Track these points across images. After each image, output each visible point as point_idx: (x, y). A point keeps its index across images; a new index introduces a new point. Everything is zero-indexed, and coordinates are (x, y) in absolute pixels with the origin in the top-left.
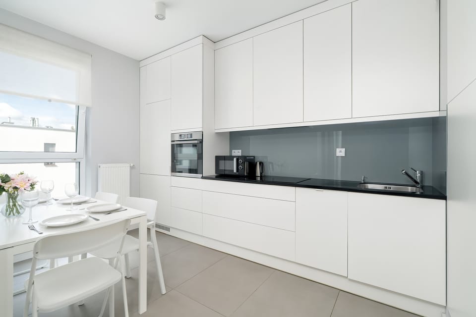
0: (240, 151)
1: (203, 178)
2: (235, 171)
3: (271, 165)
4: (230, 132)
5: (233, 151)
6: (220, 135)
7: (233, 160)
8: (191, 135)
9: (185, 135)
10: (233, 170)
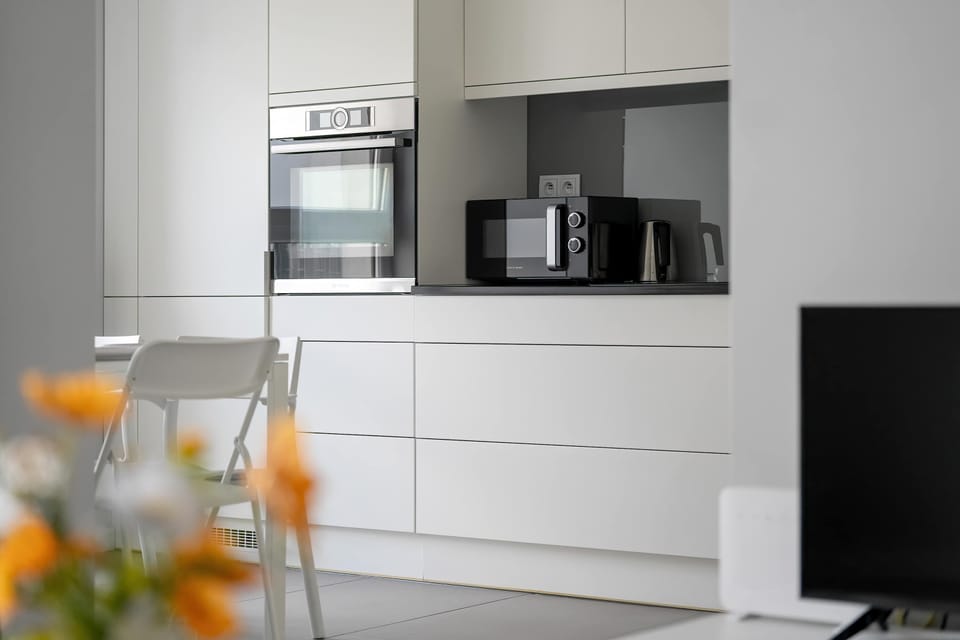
0: (575, 179)
1: (419, 289)
2: (551, 261)
3: (708, 238)
4: (530, 99)
5: (544, 180)
6: (485, 109)
7: (544, 216)
8: (367, 113)
9: (334, 114)
10: (544, 259)
